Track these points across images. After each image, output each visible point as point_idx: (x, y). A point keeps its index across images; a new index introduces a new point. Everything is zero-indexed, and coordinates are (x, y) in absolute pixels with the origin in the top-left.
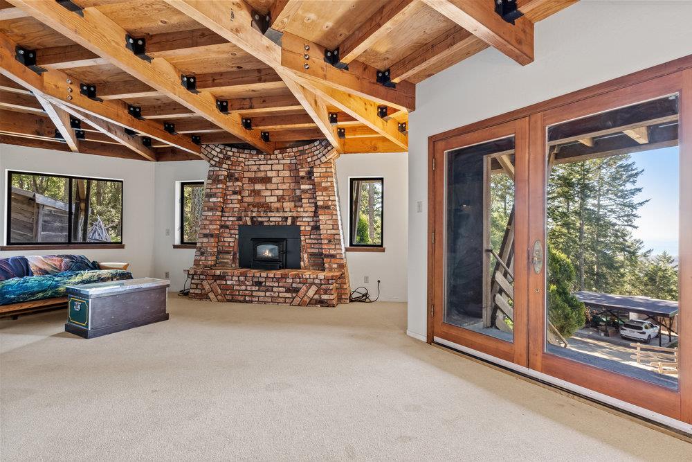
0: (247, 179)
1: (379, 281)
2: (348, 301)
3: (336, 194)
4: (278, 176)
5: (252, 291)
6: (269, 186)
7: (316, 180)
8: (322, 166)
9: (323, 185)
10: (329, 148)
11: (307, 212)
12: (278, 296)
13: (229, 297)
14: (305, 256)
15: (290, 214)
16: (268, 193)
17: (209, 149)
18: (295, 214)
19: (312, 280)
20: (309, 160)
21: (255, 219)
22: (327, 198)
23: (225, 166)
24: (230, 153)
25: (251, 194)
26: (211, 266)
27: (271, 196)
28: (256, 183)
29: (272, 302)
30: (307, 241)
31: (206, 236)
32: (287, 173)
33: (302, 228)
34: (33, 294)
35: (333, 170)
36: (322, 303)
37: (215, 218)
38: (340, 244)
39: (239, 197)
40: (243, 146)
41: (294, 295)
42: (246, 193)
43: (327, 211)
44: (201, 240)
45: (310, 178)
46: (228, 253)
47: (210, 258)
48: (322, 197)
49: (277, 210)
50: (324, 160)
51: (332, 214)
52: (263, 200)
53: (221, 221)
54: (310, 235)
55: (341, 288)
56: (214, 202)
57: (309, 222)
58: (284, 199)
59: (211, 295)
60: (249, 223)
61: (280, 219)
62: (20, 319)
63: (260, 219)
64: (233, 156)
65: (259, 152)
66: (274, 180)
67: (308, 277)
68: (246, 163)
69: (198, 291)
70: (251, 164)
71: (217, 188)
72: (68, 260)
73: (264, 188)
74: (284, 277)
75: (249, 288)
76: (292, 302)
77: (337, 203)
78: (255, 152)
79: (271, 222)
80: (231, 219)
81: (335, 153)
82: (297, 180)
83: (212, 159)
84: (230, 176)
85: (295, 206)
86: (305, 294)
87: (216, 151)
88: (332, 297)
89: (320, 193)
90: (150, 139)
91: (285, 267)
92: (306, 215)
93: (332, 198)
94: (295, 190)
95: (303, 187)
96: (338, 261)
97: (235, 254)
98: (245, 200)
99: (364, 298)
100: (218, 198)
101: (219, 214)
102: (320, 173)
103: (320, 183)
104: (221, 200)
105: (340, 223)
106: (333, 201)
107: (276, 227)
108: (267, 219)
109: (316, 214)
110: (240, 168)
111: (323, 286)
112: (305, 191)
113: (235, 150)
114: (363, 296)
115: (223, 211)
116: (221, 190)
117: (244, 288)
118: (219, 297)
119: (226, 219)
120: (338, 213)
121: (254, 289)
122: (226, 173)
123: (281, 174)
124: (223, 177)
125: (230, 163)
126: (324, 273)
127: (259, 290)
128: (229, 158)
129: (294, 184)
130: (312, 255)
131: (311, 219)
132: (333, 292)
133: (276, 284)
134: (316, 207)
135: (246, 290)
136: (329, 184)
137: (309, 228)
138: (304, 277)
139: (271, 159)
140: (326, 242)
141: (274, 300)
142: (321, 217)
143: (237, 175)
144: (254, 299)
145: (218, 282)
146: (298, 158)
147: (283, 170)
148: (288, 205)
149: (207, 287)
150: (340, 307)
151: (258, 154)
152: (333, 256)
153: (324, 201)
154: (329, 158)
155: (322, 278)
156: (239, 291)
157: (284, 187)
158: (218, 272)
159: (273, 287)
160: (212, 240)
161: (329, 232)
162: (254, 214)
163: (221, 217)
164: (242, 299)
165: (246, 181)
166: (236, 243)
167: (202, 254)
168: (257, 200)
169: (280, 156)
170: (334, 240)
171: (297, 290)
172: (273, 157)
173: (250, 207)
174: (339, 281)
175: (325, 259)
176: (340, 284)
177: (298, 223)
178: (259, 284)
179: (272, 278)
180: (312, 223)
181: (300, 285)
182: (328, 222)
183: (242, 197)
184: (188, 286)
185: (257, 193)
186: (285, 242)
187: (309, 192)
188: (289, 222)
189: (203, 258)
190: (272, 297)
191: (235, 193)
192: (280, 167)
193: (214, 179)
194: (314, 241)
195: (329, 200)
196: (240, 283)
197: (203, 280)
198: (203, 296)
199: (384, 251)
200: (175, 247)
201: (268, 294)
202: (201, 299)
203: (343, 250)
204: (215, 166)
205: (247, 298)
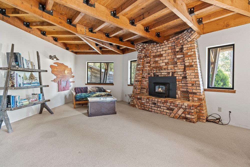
0: (152, 56)
1: (230, 112)
2: (205, 121)
3: (197, 58)
4: (166, 53)
5: (152, 107)
6: (161, 58)
7: (185, 52)
8: (188, 43)
9: (189, 54)
10: (192, 32)
11: (180, 69)
12: (163, 111)
13: (143, 108)
14: (179, 92)
15: (171, 71)
16: (161, 62)
17: (137, 46)
18: (173, 71)
19: (181, 106)
20: (181, 42)
21: (155, 74)
22: (191, 61)
23: (143, 52)
24: (145, 46)
25: (154, 62)
26: (138, 94)
27: (163, 63)
28: (156, 58)
29: (160, 113)
30: (180, 84)
31: (136, 81)
32: (170, 51)
33: (177, 78)
34: (83, 99)
35: (195, 45)
36: (186, 119)
37: (140, 74)
38: (199, 87)
39: (149, 65)
40: (150, 42)
41: (171, 112)
42: (152, 63)
43: (191, 68)
44: (135, 83)
45: (182, 51)
46: (145, 88)
47: (138, 90)
48: (188, 61)
49: (165, 69)
50: (189, 40)
51: (194, 70)
52: (159, 65)
53: (142, 75)
54: (182, 81)
55: (200, 112)
56: (139, 67)
57: (181, 74)
58: (169, 64)
59: (137, 106)
60: (153, 76)
61: (166, 74)
62: (84, 105)
63: (157, 74)
64: (146, 47)
65: (157, 43)
66: (164, 55)
67: (178, 103)
68: (152, 49)
69: (132, 103)
70: (154, 49)
71: (140, 61)
72: (97, 88)
73: (159, 59)
74: (166, 102)
75: (151, 105)
76: (170, 115)
77: (198, 63)
78: (155, 44)
79: (162, 75)
80: (146, 74)
81: (196, 34)
82: (175, 53)
83: (138, 50)
84: (146, 56)
85: (174, 67)
86: (177, 113)
87: (140, 46)
88: (193, 117)
89: (187, 59)
90: (119, 46)
91: (168, 97)
92: (180, 71)
93: (194, 61)
94: (174, 58)
95: (178, 56)
96: (198, 96)
97: (147, 89)
98: (152, 65)
99: (218, 121)
100: (141, 65)
101: (141, 72)
102: (187, 47)
103: (187, 53)
104: (142, 66)
105: (200, 74)
106: (195, 62)
107: (165, 77)
108: (160, 74)
109: (185, 70)
110: (149, 52)
111: (187, 110)
112: (179, 59)
113: (147, 44)
114: (217, 119)
115: (143, 71)
116: (142, 62)
117: (148, 104)
118: (139, 107)
119: (144, 74)
120: (199, 69)
121: (152, 106)
122: (144, 55)
123: (167, 52)
124: (142, 57)
125: (145, 50)
126: (188, 103)
127: (155, 107)
128: (145, 48)
129: (173, 56)
130: (183, 92)
131: (182, 73)
132: (193, 114)
133: (162, 105)
134: (185, 66)
135: (149, 106)
136: (193, 53)
137: (181, 78)
138: (176, 103)
139: (162, 46)
140: (190, 85)
141: (161, 112)
142: (187, 72)
143: (148, 55)
144: (153, 110)
145: (139, 100)
146: (175, 42)
147: (168, 50)
148: (170, 66)
149: (135, 102)
150: (199, 123)
151: (157, 44)
152: (195, 93)
153: (189, 63)
154: (192, 38)
155: (187, 105)
156: (147, 106)
157: (169, 58)
158: (139, 97)
159: (161, 106)
160: (139, 83)
161: (192, 80)
162: (155, 72)
163: (142, 73)
164: (148, 109)
165: (152, 57)
166: (148, 84)
167: (135, 88)
168: (156, 65)
169: (166, 43)
170: (196, 84)
171: (172, 110)
172: (163, 44)
173: (154, 68)
174: (199, 108)
175: (190, 95)
176: (199, 110)
177: (175, 75)
178: (155, 104)
179: (160, 102)
180: (183, 75)
181: (174, 107)
182: (192, 74)
183: (151, 64)
184: (130, 101)
185: (156, 62)
186: (168, 85)
187: (181, 59)
188: (171, 75)
189: (135, 90)
190: (161, 111)
191: (147, 63)
192: (167, 48)
193: (140, 58)
194: (184, 85)
195: (193, 62)
196: (147, 102)
197: (134, 99)
198: (134, 106)
199: (235, 92)
200: (128, 85)
201: (158, 109)
202: (133, 107)
203: (202, 90)
204: (139, 52)
205: (150, 110)
